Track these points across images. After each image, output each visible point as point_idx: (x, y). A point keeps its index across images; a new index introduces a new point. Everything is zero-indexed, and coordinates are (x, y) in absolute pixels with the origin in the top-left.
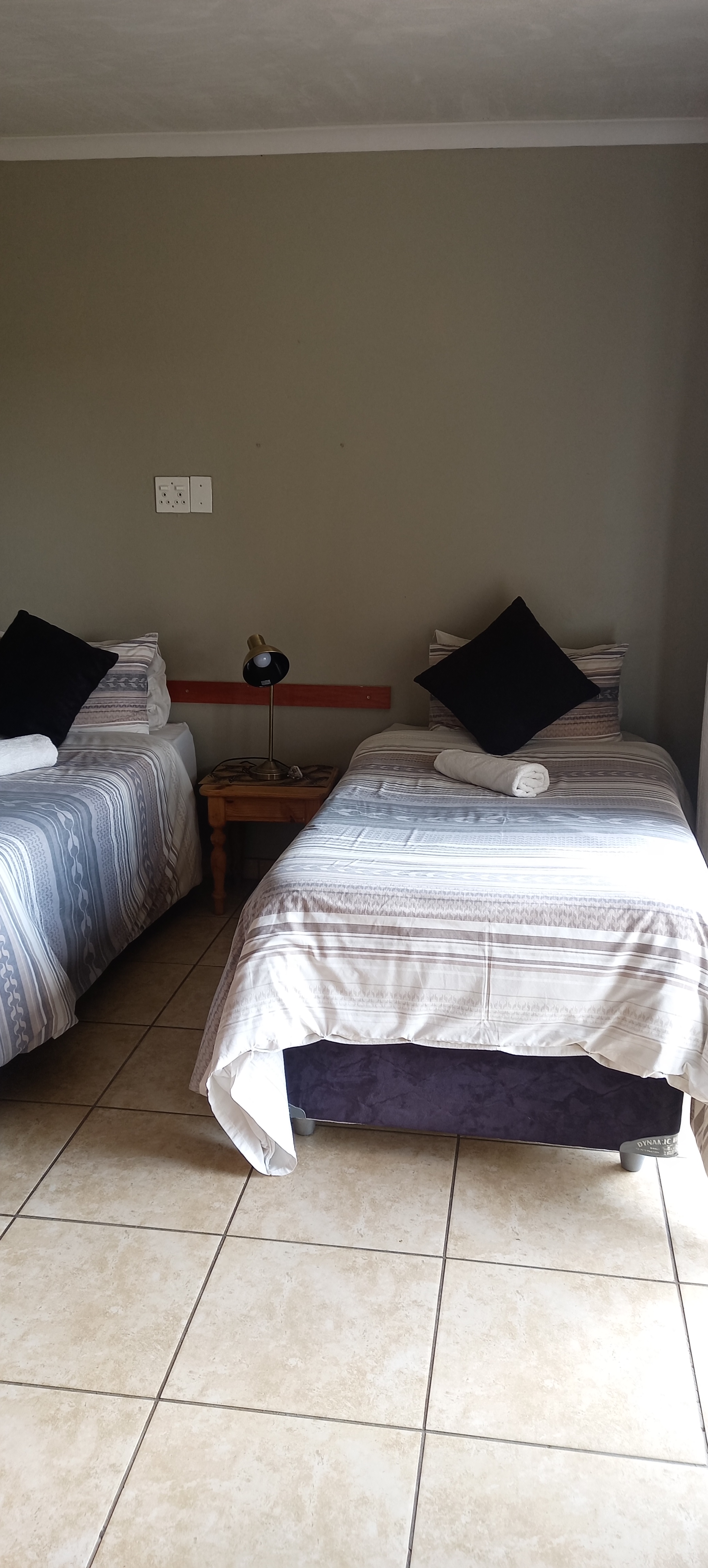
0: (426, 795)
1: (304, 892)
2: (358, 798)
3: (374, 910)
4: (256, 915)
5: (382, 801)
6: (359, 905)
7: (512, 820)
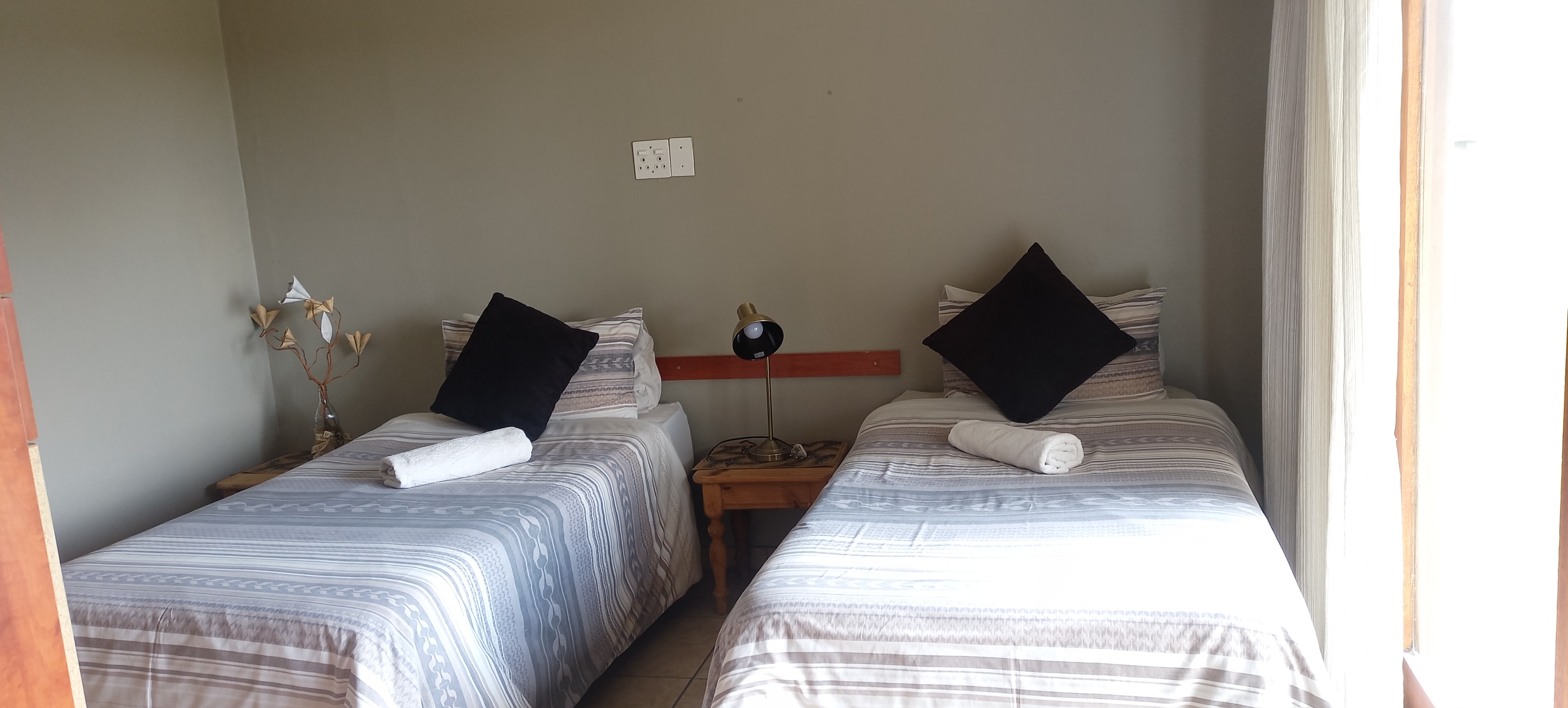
0: (940, 477)
1: (787, 614)
2: (860, 485)
3: (871, 635)
4: (731, 643)
5: (888, 487)
6: (853, 628)
7: (1040, 505)
